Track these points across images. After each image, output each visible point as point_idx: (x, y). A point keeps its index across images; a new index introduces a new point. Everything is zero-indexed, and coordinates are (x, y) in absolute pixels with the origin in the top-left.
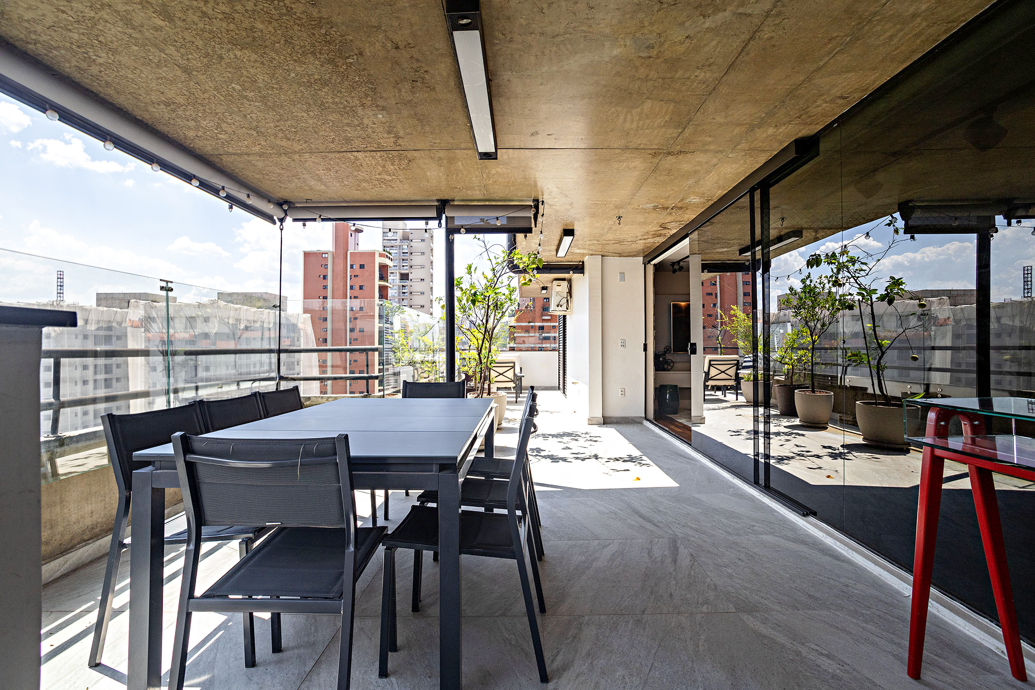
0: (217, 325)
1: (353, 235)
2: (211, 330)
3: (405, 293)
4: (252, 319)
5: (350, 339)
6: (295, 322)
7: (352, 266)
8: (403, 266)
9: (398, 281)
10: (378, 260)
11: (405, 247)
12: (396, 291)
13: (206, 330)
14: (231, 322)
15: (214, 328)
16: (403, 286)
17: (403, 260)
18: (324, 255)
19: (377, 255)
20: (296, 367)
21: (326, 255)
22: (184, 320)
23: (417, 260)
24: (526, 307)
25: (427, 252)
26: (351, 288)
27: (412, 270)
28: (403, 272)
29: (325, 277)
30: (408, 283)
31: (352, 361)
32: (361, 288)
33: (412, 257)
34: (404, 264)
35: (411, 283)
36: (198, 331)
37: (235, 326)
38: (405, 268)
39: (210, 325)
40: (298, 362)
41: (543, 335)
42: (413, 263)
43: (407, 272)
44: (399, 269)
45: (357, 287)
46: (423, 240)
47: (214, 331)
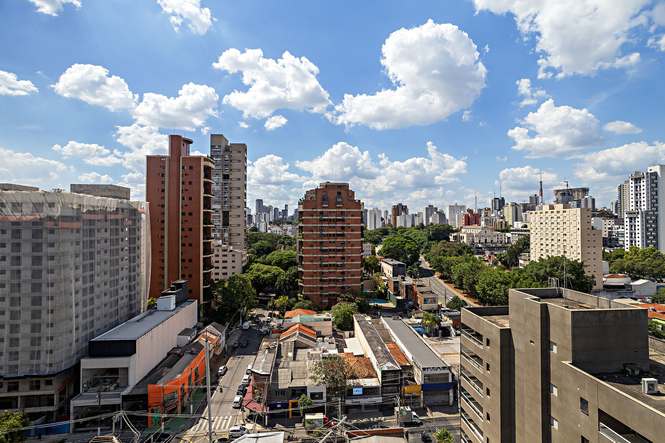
0: (60, 209)
1: (185, 145)
2: (55, 214)
3: (226, 188)
4: (96, 205)
5: (182, 221)
6: (136, 207)
7: (183, 168)
8: (225, 170)
9: (221, 180)
10: (203, 163)
11: (227, 156)
12: (220, 187)
13: (51, 214)
14: (75, 207)
15: (58, 212)
16: (225, 183)
17: (225, 165)
18: (162, 159)
19: (202, 160)
20: (137, 241)
21: (164, 159)
22: (31, 206)
23: (235, 165)
24: (311, 198)
25: (242, 160)
26: (183, 183)
27: (232, 173)
28: (225, 173)
29: (163, 175)
30: (229, 181)
31: (184, 236)
32: (190, 183)
33: (232, 163)
34: (226, 168)
35: (231, 182)
36: (43, 215)
37: (79, 210)
38: (227, 171)
39: (54, 209)
40: (138, 238)
41: (323, 218)
42: (233, 167)
43: (228, 173)
44: (222, 172)
45: (187, 183)
46: (239, 152)
47: (59, 214)
